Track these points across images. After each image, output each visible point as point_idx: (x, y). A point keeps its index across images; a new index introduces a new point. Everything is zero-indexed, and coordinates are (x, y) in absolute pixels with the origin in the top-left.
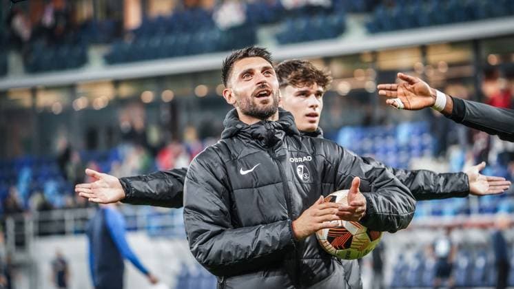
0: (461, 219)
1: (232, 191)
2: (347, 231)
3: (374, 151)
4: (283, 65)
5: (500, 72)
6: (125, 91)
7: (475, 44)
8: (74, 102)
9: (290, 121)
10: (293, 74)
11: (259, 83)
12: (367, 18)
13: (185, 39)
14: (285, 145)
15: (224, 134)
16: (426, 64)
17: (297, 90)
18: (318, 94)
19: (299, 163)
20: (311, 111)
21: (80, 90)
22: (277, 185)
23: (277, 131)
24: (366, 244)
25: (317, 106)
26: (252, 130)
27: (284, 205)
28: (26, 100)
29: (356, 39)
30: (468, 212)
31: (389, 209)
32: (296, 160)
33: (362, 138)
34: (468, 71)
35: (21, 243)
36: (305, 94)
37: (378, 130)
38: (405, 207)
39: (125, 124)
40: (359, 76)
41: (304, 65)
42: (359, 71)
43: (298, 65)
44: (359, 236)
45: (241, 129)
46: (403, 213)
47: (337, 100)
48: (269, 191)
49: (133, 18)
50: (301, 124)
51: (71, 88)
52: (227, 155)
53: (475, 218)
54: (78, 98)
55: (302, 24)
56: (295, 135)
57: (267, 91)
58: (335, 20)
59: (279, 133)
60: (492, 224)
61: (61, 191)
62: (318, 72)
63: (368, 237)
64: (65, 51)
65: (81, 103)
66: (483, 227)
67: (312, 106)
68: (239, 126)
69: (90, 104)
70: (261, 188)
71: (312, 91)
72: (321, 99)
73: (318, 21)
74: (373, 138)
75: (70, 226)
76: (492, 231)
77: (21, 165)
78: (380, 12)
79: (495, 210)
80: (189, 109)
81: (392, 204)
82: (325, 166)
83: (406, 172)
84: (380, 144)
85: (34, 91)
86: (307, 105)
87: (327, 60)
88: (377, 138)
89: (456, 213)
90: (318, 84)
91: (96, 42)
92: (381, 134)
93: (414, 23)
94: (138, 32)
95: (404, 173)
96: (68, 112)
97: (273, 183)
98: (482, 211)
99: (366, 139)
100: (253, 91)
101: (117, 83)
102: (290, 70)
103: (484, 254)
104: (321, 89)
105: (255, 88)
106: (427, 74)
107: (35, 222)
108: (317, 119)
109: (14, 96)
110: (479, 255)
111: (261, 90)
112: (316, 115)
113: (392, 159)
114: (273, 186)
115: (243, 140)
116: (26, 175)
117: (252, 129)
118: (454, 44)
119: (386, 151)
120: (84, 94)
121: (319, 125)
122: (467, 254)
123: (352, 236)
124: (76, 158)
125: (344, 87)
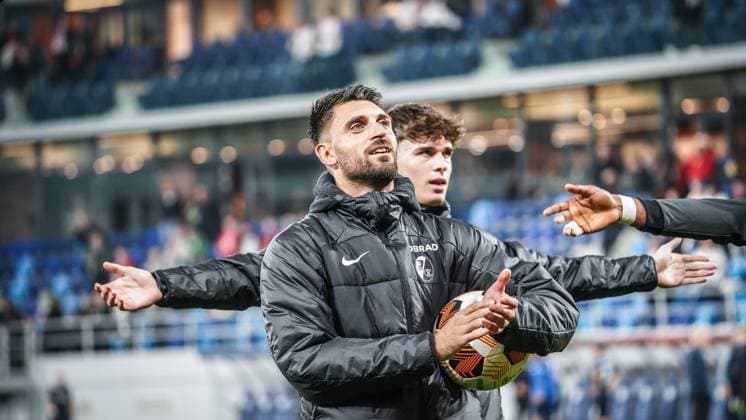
0: (643, 332)
1: (332, 287)
2: (475, 352)
3: (521, 234)
4: (396, 111)
5: (699, 125)
6: (168, 147)
7: (664, 84)
8: (95, 163)
9: (410, 191)
10: (412, 124)
11: (376, 137)
12: (511, 46)
13: (254, 73)
14: (401, 227)
15: (314, 206)
16: (594, 111)
17: (416, 146)
18: (447, 152)
19: (420, 254)
20: (437, 176)
21: (104, 145)
22: (393, 282)
23: (392, 206)
24: (504, 370)
25: (445, 169)
26: (358, 206)
27: (401, 311)
28: (27, 160)
29: (496, 76)
30: (652, 322)
31: (538, 324)
32: (416, 249)
33: (504, 216)
34: (654, 122)
35: (17, 363)
36: (429, 152)
37: (526, 206)
38: (562, 322)
39: (168, 194)
40: (500, 128)
41: (426, 112)
42: (500, 121)
43: (417, 111)
44: (493, 359)
45: (342, 201)
46: (558, 330)
47: (469, 162)
48: (381, 291)
49: (180, 43)
50: (423, 194)
51: (92, 142)
52: (323, 238)
53: (664, 331)
54: (101, 156)
55: (419, 53)
56: (415, 213)
57: (386, 148)
58: (466, 48)
59: (395, 210)
60: (686, 340)
61: (76, 289)
62: (446, 121)
63: (506, 360)
64: (82, 91)
65: (105, 164)
66: (674, 343)
67: (439, 170)
68: (339, 198)
69: (118, 165)
70: (370, 287)
71: (438, 148)
72: (449, 159)
73: (443, 50)
74: (519, 215)
75: (88, 338)
76: (686, 349)
77: (20, 252)
78: (530, 37)
79: (691, 320)
80: (258, 173)
81: (542, 316)
82: (456, 258)
83: (567, 260)
84: (529, 224)
85: (38, 146)
86: (431, 166)
87: (455, 105)
88: (525, 217)
89: (637, 323)
90: (446, 139)
91: (127, 77)
92: (531, 210)
93: (578, 54)
94: (187, 64)
95: (564, 262)
96: (86, 176)
97: (387, 280)
98: (673, 320)
99: (509, 218)
100: (366, 146)
101: (156, 135)
102: (406, 118)
103: (675, 383)
104: (449, 145)
105: (370, 143)
106: (595, 126)
107: (38, 333)
108: (445, 188)
109: (10, 153)
110: (668, 385)
111: (377, 146)
112: (443, 182)
113: (546, 246)
114: (386, 284)
115: (343, 217)
116: (26, 265)
117: (357, 203)
118: (635, 84)
119: (538, 235)
120: (110, 152)
121: (447, 198)
122: (650, 383)
123: (483, 359)
124: (96, 243)
125: (479, 144)
